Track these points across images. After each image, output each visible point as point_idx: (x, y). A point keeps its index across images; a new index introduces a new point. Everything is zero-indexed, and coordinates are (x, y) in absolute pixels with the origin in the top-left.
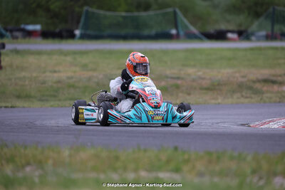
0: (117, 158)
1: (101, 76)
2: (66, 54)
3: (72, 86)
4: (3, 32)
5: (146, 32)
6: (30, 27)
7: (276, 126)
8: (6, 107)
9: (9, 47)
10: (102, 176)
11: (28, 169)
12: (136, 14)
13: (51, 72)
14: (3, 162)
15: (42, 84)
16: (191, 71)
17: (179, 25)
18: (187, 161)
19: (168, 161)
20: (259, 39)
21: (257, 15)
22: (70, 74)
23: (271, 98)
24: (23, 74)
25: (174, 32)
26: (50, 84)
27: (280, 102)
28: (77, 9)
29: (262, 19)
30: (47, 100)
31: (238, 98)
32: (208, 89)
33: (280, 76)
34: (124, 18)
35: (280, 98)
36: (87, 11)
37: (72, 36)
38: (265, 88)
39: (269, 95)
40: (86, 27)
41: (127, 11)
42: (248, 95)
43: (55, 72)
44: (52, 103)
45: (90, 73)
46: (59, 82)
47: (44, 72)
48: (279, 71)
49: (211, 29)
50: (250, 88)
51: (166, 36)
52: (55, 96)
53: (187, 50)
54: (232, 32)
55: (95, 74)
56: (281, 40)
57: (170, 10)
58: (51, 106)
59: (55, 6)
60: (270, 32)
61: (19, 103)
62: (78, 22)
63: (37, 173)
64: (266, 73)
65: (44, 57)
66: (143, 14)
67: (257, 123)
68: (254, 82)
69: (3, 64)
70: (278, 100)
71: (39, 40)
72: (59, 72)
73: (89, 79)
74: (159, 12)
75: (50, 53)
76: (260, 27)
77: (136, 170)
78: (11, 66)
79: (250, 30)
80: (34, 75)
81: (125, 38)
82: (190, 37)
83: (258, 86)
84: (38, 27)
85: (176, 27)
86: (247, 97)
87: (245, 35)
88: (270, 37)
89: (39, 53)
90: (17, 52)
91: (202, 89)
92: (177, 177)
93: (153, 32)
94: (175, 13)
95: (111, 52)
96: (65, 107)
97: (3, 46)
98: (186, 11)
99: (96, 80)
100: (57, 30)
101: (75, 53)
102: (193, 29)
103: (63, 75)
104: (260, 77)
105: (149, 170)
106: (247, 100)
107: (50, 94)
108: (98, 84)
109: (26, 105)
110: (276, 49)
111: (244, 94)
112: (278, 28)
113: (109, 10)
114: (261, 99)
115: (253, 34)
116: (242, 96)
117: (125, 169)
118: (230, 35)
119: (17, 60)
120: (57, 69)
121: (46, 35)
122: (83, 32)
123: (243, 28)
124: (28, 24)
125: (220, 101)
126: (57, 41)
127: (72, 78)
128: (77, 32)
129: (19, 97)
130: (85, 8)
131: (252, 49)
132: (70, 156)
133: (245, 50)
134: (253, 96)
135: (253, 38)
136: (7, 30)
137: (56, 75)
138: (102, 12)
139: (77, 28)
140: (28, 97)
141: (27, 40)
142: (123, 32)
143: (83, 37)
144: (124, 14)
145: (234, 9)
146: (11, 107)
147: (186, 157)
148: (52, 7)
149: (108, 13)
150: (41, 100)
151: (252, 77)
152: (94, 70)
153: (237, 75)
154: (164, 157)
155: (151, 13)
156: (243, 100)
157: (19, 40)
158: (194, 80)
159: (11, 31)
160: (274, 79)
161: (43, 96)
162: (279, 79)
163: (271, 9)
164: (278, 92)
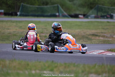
0: (28, 65)
2: (12, 22)
3: (15, 35)
5: (46, 14)
12: (42, 6)
13: (7, 29)
15: (3, 34)
17: (60, 11)
18: (56, 67)
19: (48, 67)
20: (92, 18)
21: (91, 8)
22: (14, 30)
23: (95, 42)
25: (57, 14)
26: (6, 34)
27: (98, 44)
28: (18, 4)
29: (93, 10)
30: (5, 41)
31: (82, 42)
33: (99, 33)
34: (38, 8)
35: (99, 42)
36: (22, 5)
37: (16, 15)
38: (93, 38)
39: (94, 41)
40: (22, 11)
41: (39, 5)
42: (86, 41)
43: (8, 29)
44: (6, 42)
46: (10, 33)
47: (4, 29)
48: (99, 31)
49: (73, 13)
50: (87, 38)
51: (54, 16)
52: (8, 39)
54: (81, 15)
56: (101, 18)
57: (56, 5)
58: (6, 43)
59: (9, 2)
60: (96, 15)
62: (19, 9)
64: (94, 31)
65: (4, 23)
66: (45, 7)
68: (89, 35)
71: (3, 16)
72: (10, 29)
74: (52, 6)
75: (7, 22)
76: (92, 13)
77: (35, 70)
79: (88, 14)
81: (38, 16)
82: (64, 16)
83: (90, 37)
84: (2, 11)
85: (58, 12)
86: (85, 41)
87: (86, 16)
88: (96, 17)
89: (3, 21)
92: (51, 73)
93: (49, 14)
94: (58, 7)
98: (62, 6)
99: (25, 33)
100: (10, 12)
101: (17, 22)
102: (65, 13)
103: (11, 31)
104: (91, 33)
105: (39, 70)
110: (98, 22)
112: (99, 14)
113: (31, 4)
114: (91, 42)
115: (89, 16)
116: (84, 41)
118: (80, 16)
120: (9, 28)
121: (6, 14)
122: (21, 13)
123: (85, 13)
126: (10, 16)
128: (18, 13)
130: (22, 4)
131: (88, 22)
132: (9, 63)
133: (86, 22)
134: (88, 41)
135: (89, 17)
137: (9, 30)
138: (28, 5)
139: (18, 12)
142: (37, 14)
143: (21, 15)
144: (37, 6)
145: (82, 6)
147: (56, 65)
148: (8, 3)
149: (31, 6)
150: (3, 41)
151: (88, 33)
152: (24, 29)
153: (82, 32)
154: (47, 65)
155: (48, 6)
160: (96, 34)
161: (3, 39)
162: (99, 34)
163: (97, 6)
164: (98, 39)
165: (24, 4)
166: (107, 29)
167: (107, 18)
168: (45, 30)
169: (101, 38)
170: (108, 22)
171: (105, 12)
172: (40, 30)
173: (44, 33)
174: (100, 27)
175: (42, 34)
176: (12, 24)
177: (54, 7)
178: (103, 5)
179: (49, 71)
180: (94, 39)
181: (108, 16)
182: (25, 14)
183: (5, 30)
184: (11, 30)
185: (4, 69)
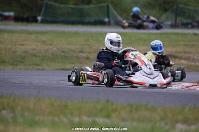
0: (66, 106)
1: (55, 49)
2: (31, 33)
3: (34, 56)
5: (87, 20)
6: (7, 14)
7: (176, 88)
10: (56, 119)
11: (4, 112)
12: (81, 7)
13: (20, 45)
15: (13, 53)
17: (111, 14)
18: (115, 110)
19: (102, 110)
20: (166, 27)
21: (165, 10)
22: (33, 47)
24: (1, 46)
25: (107, 20)
26: (20, 53)
28: (40, 2)
29: (168, 13)
30: (17, 65)
33: (180, 53)
34: (73, 9)
36: (47, 4)
37: (36, 21)
40: (45, 15)
41: (74, 5)
43: (23, 45)
44: (20, 67)
45: (48, 47)
46: (26, 52)
47: (16, 45)
48: (179, 49)
51: (101, 23)
52: (22, 62)
55: (51, 48)
56: (181, 28)
57: (104, 5)
58: (20, 69)
60: (174, 23)
62: (40, 11)
63: (10, 116)
64: (170, 50)
65: (16, 35)
66: (86, 7)
71: (12, 22)
72: (26, 45)
73: (47, 51)
74: (97, 6)
75: (20, 32)
76: (167, 19)
77: (79, 116)
80: (9, 47)
81: (73, 23)
82: (119, 24)
84: (12, 14)
85: (109, 17)
88: (174, 26)
89: (12, 32)
92: (107, 120)
93: (92, 20)
94: (108, 7)
95: (62, 33)
96: (29, 70)
98: (116, 6)
99: (51, 52)
100: (25, 16)
101: (37, 32)
102: (120, 19)
105: (88, 116)
107: (20, 60)
108: (53, 54)
109: (2, 67)
110: (178, 34)
112: (179, 20)
113: (62, 3)
117: (72, 114)
120: (24, 43)
121: (17, 19)
122: (43, 18)
124: (5, 11)
126: (24, 23)
127: (35, 50)
128: (39, 18)
130: (45, 2)
131: (161, 34)
133: (157, 34)
137: (23, 47)
138: (57, 5)
139: (39, 16)
140: (3, 62)
141: (4, 22)
142: (71, 19)
143: (43, 22)
144: (72, 6)
145: (149, 6)
147: (114, 107)
149: (62, 6)
150: (12, 64)
152: (51, 45)
154: (99, 107)
155: (91, 6)
160: (176, 55)
161: (14, 62)
162: (179, 55)
163: (175, 7)
164: (178, 64)
165: (49, 3)
166: (194, 45)
167: (193, 27)
168: (86, 46)
169: (183, 62)
170: (195, 34)
171: (189, 17)
172: (78, 47)
173: (84, 53)
174: (182, 43)
175: (80, 54)
176: (29, 36)
177: (101, 8)
178: (185, 5)
181: (194, 24)
182: (50, 19)
183: (18, 46)
184: (28, 47)
185: (26, 114)
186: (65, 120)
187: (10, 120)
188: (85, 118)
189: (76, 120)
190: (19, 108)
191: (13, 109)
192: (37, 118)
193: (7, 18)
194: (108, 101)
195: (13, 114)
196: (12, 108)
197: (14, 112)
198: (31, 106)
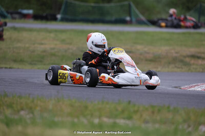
0: (86, 107)
1: (74, 48)
2: (50, 31)
3: (53, 55)
4: (6, 14)
5: (108, 18)
6: (25, 12)
7: (200, 89)
8: (6, 68)
9: (9, 25)
10: (76, 120)
11: (22, 113)
12: (101, 5)
13: (39, 44)
14: (5, 108)
15: (32, 52)
16: (139, 47)
17: (132, 14)
19: (123, 112)
21: (189, 9)
22: (53, 46)
23: (196, 69)
24: (19, 45)
25: (128, 19)
27: (202, 72)
29: (192, 12)
30: (35, 64)
31: (173, 68)
32: (151, 61)
33: (203, 53)
34: (93, 7)
35: (203, 69)
36: (66, 2)
37: (55, 19)
38: (192, 61)
39: (195, 66)
40: (65, 13)
41: (95, 3)
42: (180, 66)
43: (42, 44)
44: (39, 66)
46: (44, 51)
47: (34, 44)
48: (202, 50)
49: (155, 18)
50: (182, 61)
51: (122, 22)
52: (41, 61)
53: (137, 33)
55: (70, 47)
57: (126, 3)
58: (39, 68)
61: (15, 66)
62: (60, 9)
63: (28, 116)
64: (193, 50)
65: (35, 34)
66: (107, 5)
67: (186, 86)
68: (185, 57)
69: (5, 37)
70: (201, 70)
71: (31, 21)
72: (45, 44)
73: (66, 51)
74: (118, 4)
75: (39, 30)
77: (100, 117)
78: (10, 38)
80: (27, 45)
81: (93, 22)
82: (140, 23)
83: (187, 60)
84: (31, 12)
85: (130, 16)
86: (179, 68)
89: (31, 30)
90: (15, 29)
91: (147, 60)
92: (127, 122)
93: (113, 18)
94: (130, 6)
95: (83, 32)
97: (5, 24)
98: (137, 4)
99: (71, 51)
100: (44, 14)
101: (56, 31)
102: (142, 18)
104: (189, 54)
105: (109, 117)
106: (179, 70)
108: (72, 54)
109: (20, 67)
111: (177, 65)
114: (189, 69)
116: (176, 67)
117: (92, 115)
119: (15, 35)
120: (43, 42)
121: (36, 17)
122: (63, 16)
124: (24, 9)
125: (159, 69)
126: (44, 22)
127: (54, 49)
128: (59, 16)
129: (15, 61)
131: (184, 33)
133: (179, 34)
134: (183, 67)
136: (8, 13)
137: (42, 46)
138: (77, 3)
139: (59, 13)
140: (22, 61)
141: (23, 20)
142: (91, 17)
143: (63, 20)
144: (93, 4)
146: (10, 68)
149: (82, 4)
150: (31, 64)
152: (70, 44)
153: (173, 51)
154: (120, 109)
155: (112, 4)
156: (176, 69)
157: (17, 20)
158: (141, 54)
159: (11, 14)
160: (199, 55)
161: (33, 61)
162: (203, 55)
163: (199, 6)
164: (201, 65)
176: (48, 34)
177: (122, 6)
179: (124, 118)
180: (194, 64)
182: (69, 17)
183: (36, 45)
184: (47, 46)
186: (85, 121)
187: (29, 121)
188: (105, 120)
189: (96, 121)
190: (38, 108)
191: (31, 110)
192: (56, 119)
193: (25, 16)
194: (129, 102)
195: (31, 115)
196: (31, 108)
197: (33, 113)
198: (51, 107)
